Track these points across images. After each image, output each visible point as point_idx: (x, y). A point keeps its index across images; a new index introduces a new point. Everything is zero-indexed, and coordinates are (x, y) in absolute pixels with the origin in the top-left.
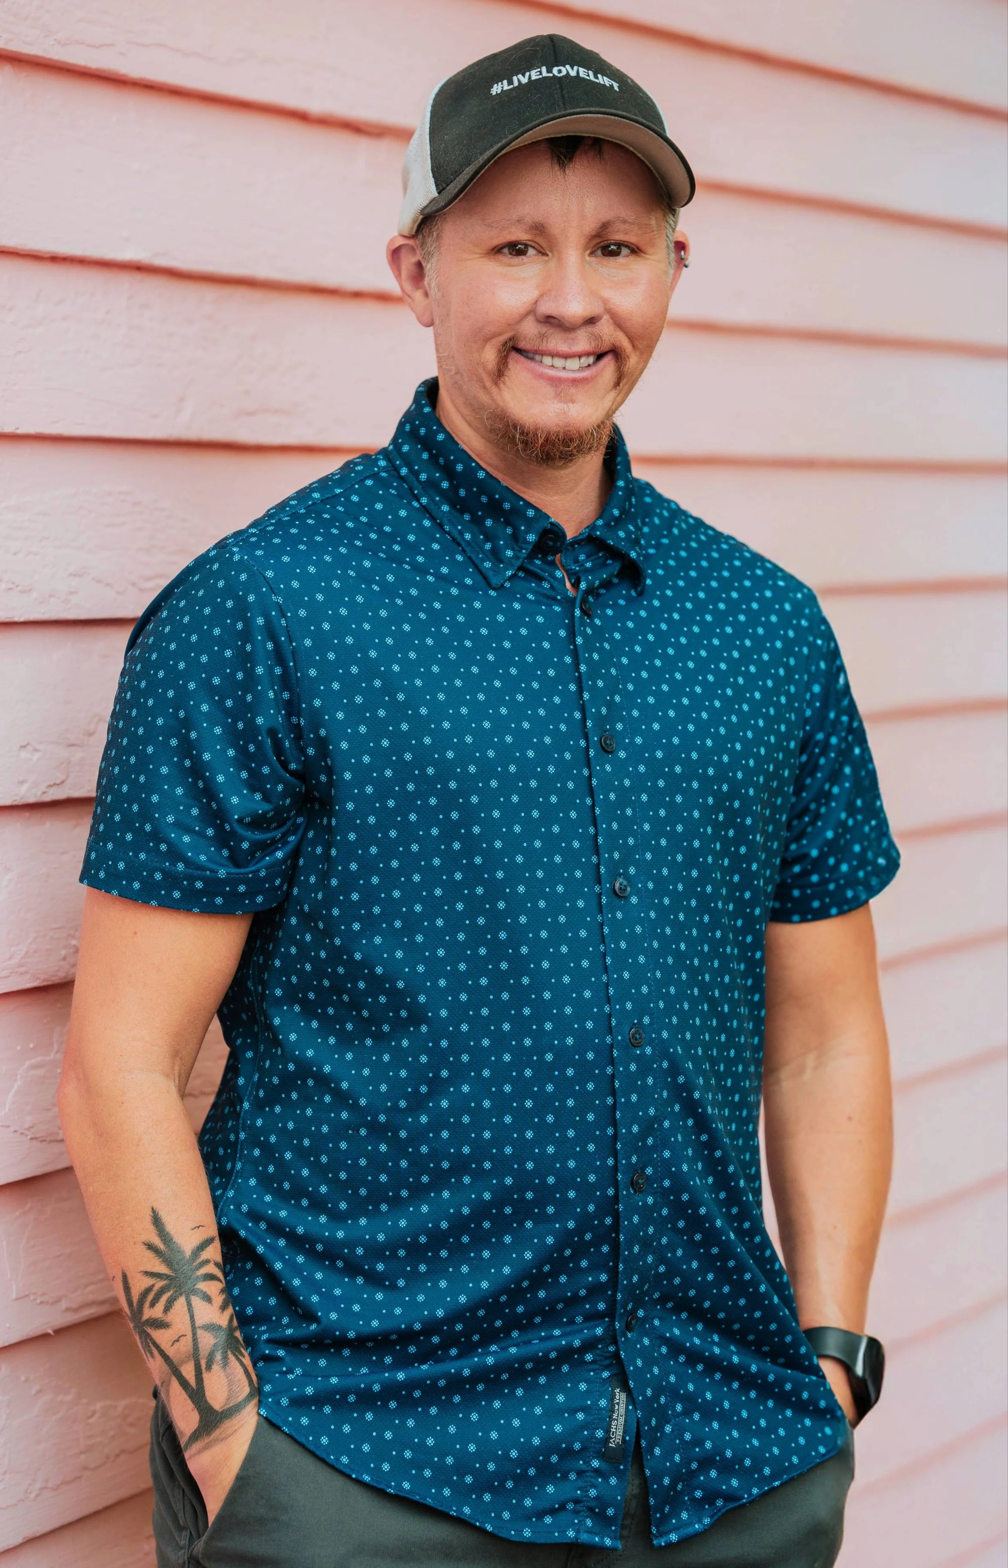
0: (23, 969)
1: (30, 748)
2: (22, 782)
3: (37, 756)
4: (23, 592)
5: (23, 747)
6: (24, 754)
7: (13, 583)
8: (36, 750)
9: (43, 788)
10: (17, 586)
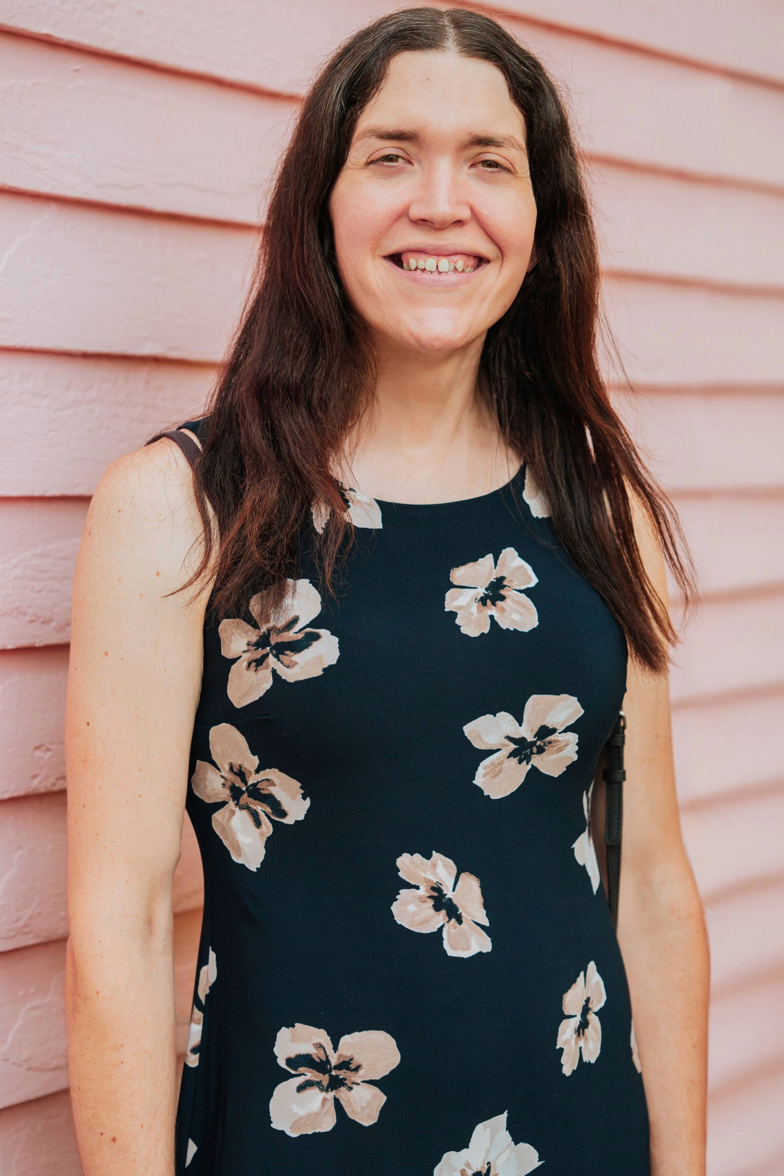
0: (27, 930)
1: (43, 748)
2: (34, 777)
3: (48, 754)
4: (43, 623)
5: (37, 748)
6: (38, 754)
7: (36, 616)
8: (48, 750)
9: (52, 780)
10: (39, 618)
